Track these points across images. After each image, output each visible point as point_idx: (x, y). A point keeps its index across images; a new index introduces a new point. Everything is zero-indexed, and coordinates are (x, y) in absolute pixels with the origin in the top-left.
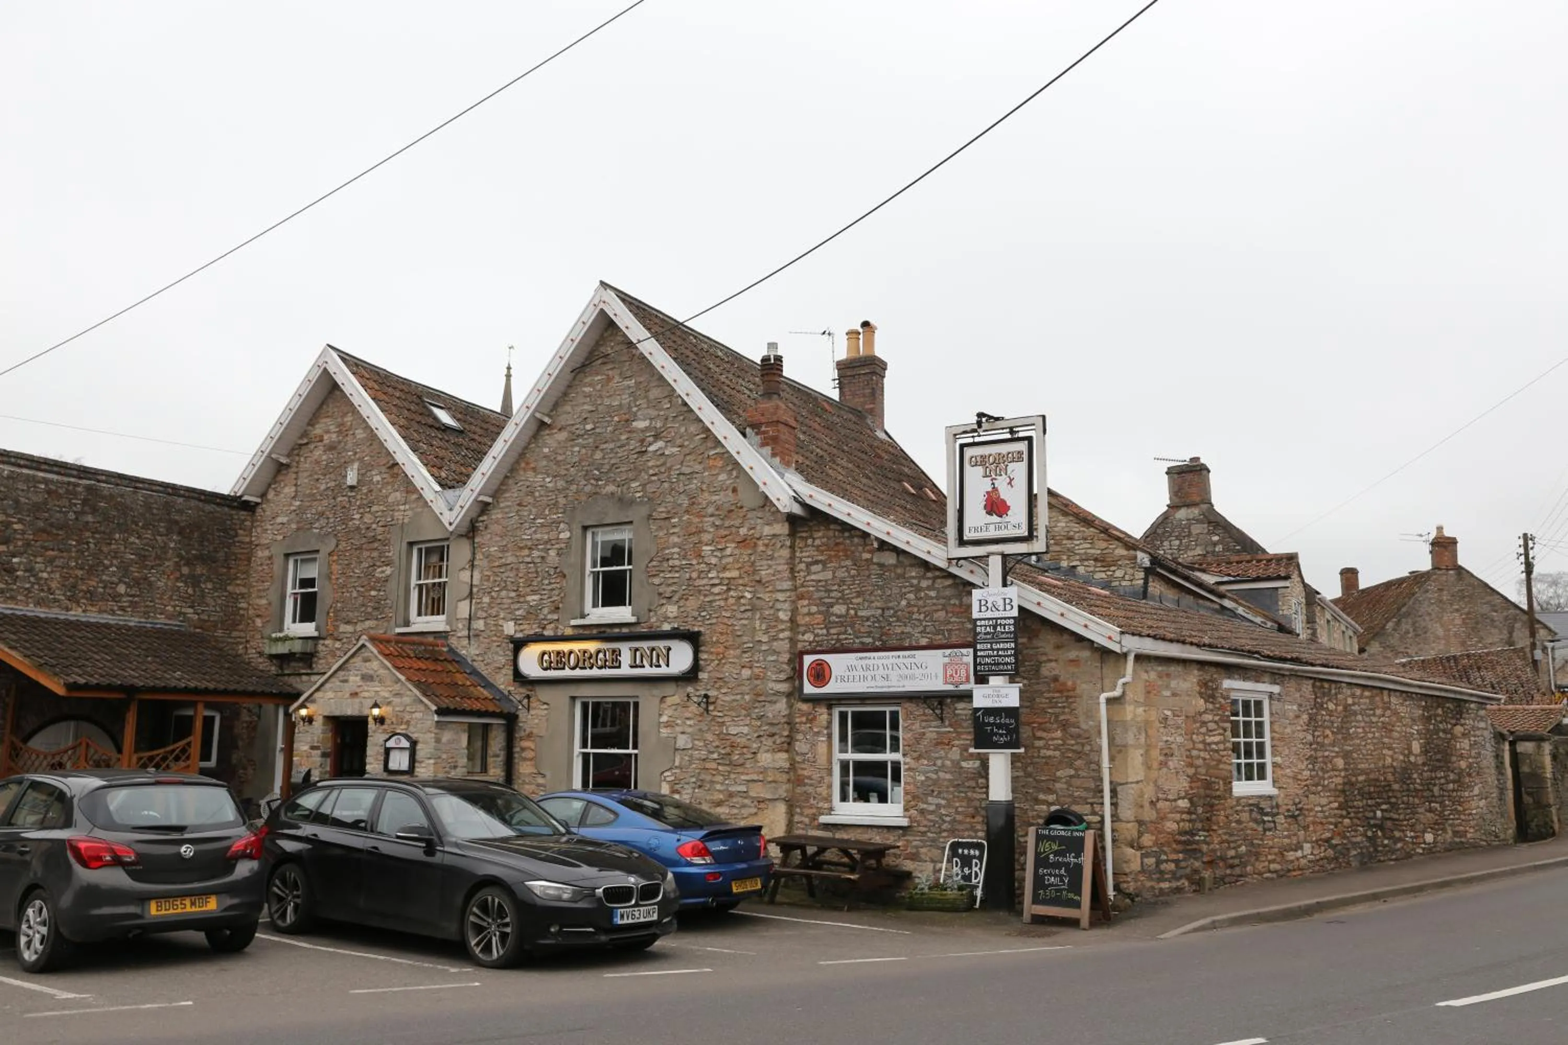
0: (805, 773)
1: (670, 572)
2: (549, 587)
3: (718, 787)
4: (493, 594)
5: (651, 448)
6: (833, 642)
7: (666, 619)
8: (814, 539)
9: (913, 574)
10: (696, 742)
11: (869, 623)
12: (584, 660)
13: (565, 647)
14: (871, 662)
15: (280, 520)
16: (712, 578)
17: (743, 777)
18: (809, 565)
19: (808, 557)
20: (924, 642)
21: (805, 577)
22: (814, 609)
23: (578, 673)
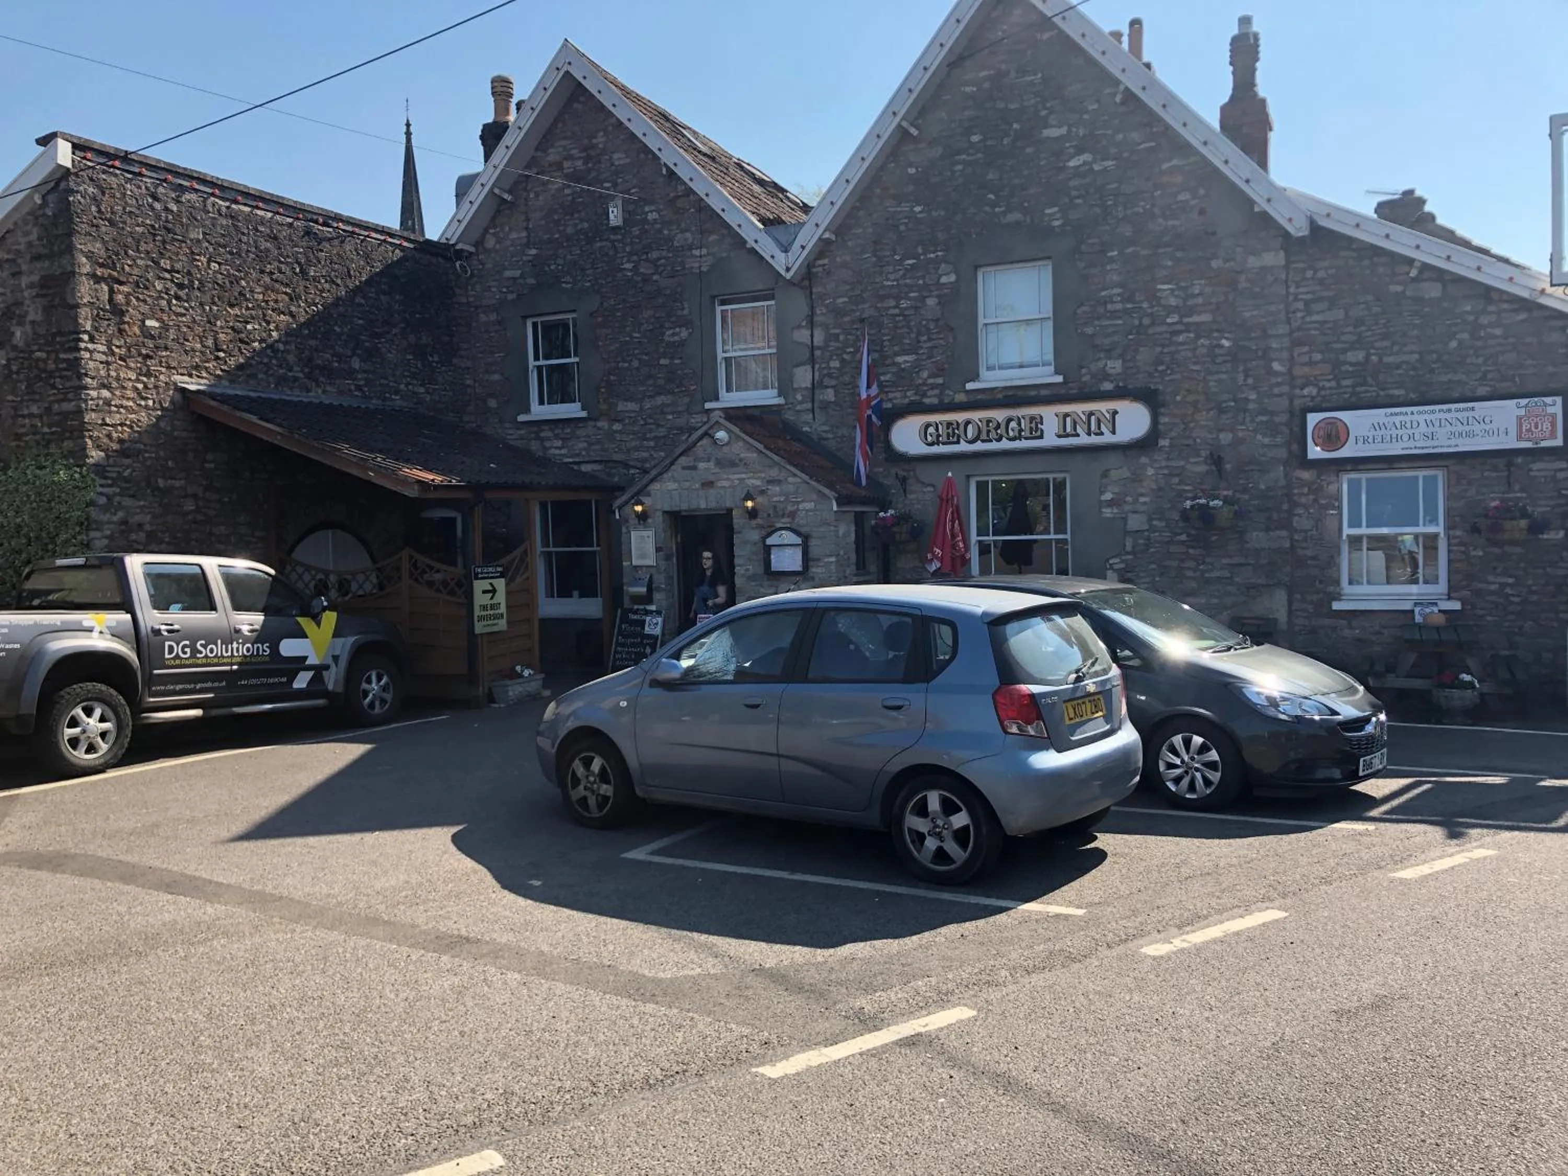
0: (1309, 553)
1: (1109, 318)
2: (929, 345)
3: (1189, 573)
4: (845, 356)
5: (1072, 164)
6: (1347, 396)
7: (1106, 377)
8: (1316, 271)
9: (1468, 308)
10: (1155, 522)
11: (1400, 371)
12: (989, 431)
13: (960, 417)
14: (1407, 419)
15: (508, 274)
16: (1173, 324)
17: (1225, 561)
18: (1307, 303)
19: (1307, 293)
20: (1482, 391)
21: (1303, 318)
22: (1317, 357)
23: (979, 446)
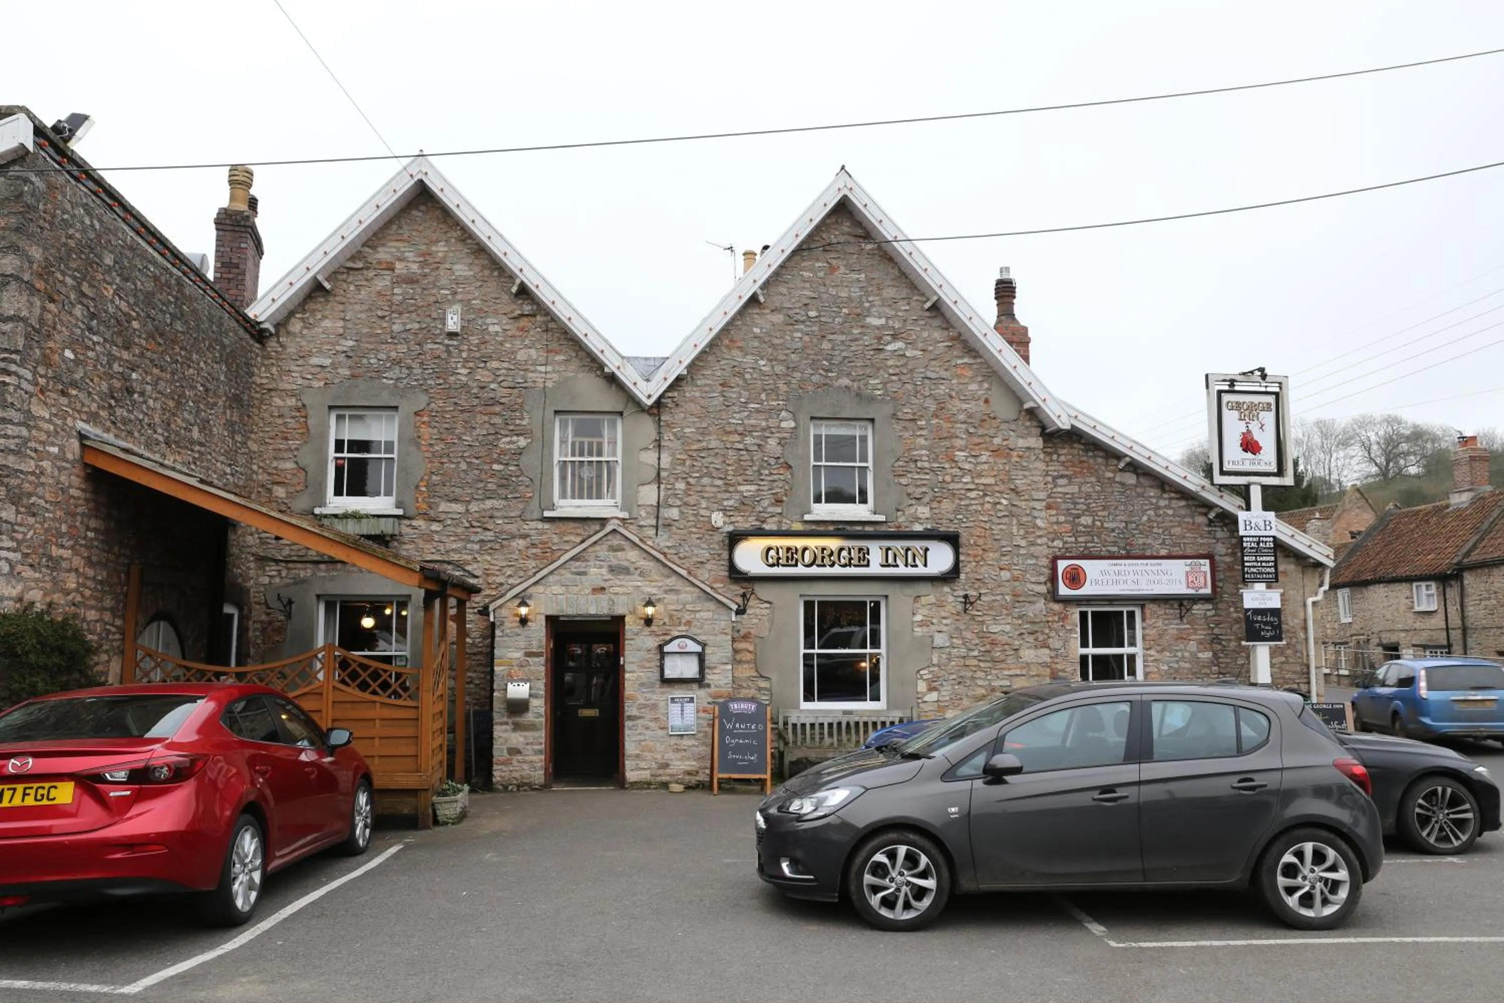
0: (1059, 666)
1: (918, 473)
2: (770, 478)
3: (980, 682)
4: (690, 480)
5: (890, 347)
6: (1082, 549)
7: (917, 519)
8: (1059, 455)
9: (1152, 494)
10: (954, 640)
11: (1114, 534)
12: (823, 558)
13: (798, 543)
14: (1122, 568)
16: (966, 483)
17: (1006, 672)
18: (1055, 478)
19: (1055, 471)
20: (1163, 552)
21: (1052, 489)
22: (1062, 519)
23: (815, 570)
